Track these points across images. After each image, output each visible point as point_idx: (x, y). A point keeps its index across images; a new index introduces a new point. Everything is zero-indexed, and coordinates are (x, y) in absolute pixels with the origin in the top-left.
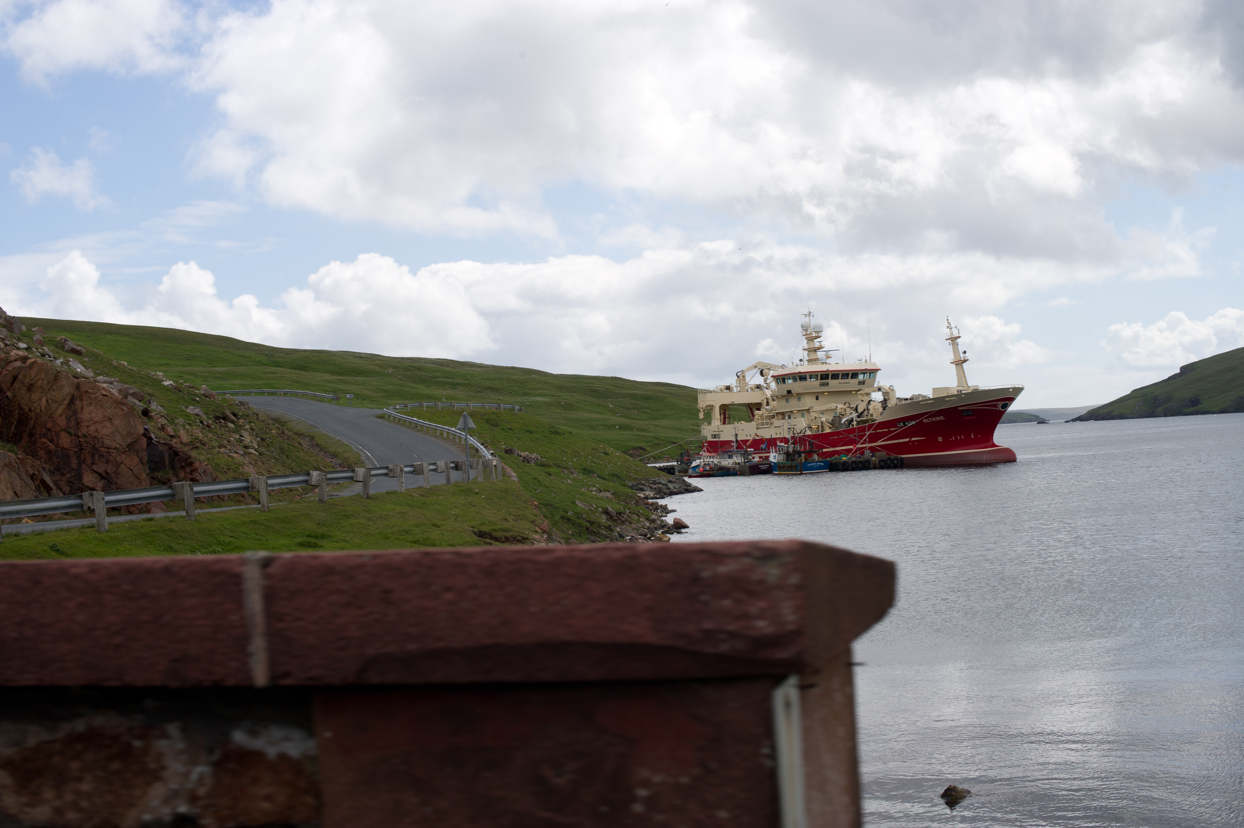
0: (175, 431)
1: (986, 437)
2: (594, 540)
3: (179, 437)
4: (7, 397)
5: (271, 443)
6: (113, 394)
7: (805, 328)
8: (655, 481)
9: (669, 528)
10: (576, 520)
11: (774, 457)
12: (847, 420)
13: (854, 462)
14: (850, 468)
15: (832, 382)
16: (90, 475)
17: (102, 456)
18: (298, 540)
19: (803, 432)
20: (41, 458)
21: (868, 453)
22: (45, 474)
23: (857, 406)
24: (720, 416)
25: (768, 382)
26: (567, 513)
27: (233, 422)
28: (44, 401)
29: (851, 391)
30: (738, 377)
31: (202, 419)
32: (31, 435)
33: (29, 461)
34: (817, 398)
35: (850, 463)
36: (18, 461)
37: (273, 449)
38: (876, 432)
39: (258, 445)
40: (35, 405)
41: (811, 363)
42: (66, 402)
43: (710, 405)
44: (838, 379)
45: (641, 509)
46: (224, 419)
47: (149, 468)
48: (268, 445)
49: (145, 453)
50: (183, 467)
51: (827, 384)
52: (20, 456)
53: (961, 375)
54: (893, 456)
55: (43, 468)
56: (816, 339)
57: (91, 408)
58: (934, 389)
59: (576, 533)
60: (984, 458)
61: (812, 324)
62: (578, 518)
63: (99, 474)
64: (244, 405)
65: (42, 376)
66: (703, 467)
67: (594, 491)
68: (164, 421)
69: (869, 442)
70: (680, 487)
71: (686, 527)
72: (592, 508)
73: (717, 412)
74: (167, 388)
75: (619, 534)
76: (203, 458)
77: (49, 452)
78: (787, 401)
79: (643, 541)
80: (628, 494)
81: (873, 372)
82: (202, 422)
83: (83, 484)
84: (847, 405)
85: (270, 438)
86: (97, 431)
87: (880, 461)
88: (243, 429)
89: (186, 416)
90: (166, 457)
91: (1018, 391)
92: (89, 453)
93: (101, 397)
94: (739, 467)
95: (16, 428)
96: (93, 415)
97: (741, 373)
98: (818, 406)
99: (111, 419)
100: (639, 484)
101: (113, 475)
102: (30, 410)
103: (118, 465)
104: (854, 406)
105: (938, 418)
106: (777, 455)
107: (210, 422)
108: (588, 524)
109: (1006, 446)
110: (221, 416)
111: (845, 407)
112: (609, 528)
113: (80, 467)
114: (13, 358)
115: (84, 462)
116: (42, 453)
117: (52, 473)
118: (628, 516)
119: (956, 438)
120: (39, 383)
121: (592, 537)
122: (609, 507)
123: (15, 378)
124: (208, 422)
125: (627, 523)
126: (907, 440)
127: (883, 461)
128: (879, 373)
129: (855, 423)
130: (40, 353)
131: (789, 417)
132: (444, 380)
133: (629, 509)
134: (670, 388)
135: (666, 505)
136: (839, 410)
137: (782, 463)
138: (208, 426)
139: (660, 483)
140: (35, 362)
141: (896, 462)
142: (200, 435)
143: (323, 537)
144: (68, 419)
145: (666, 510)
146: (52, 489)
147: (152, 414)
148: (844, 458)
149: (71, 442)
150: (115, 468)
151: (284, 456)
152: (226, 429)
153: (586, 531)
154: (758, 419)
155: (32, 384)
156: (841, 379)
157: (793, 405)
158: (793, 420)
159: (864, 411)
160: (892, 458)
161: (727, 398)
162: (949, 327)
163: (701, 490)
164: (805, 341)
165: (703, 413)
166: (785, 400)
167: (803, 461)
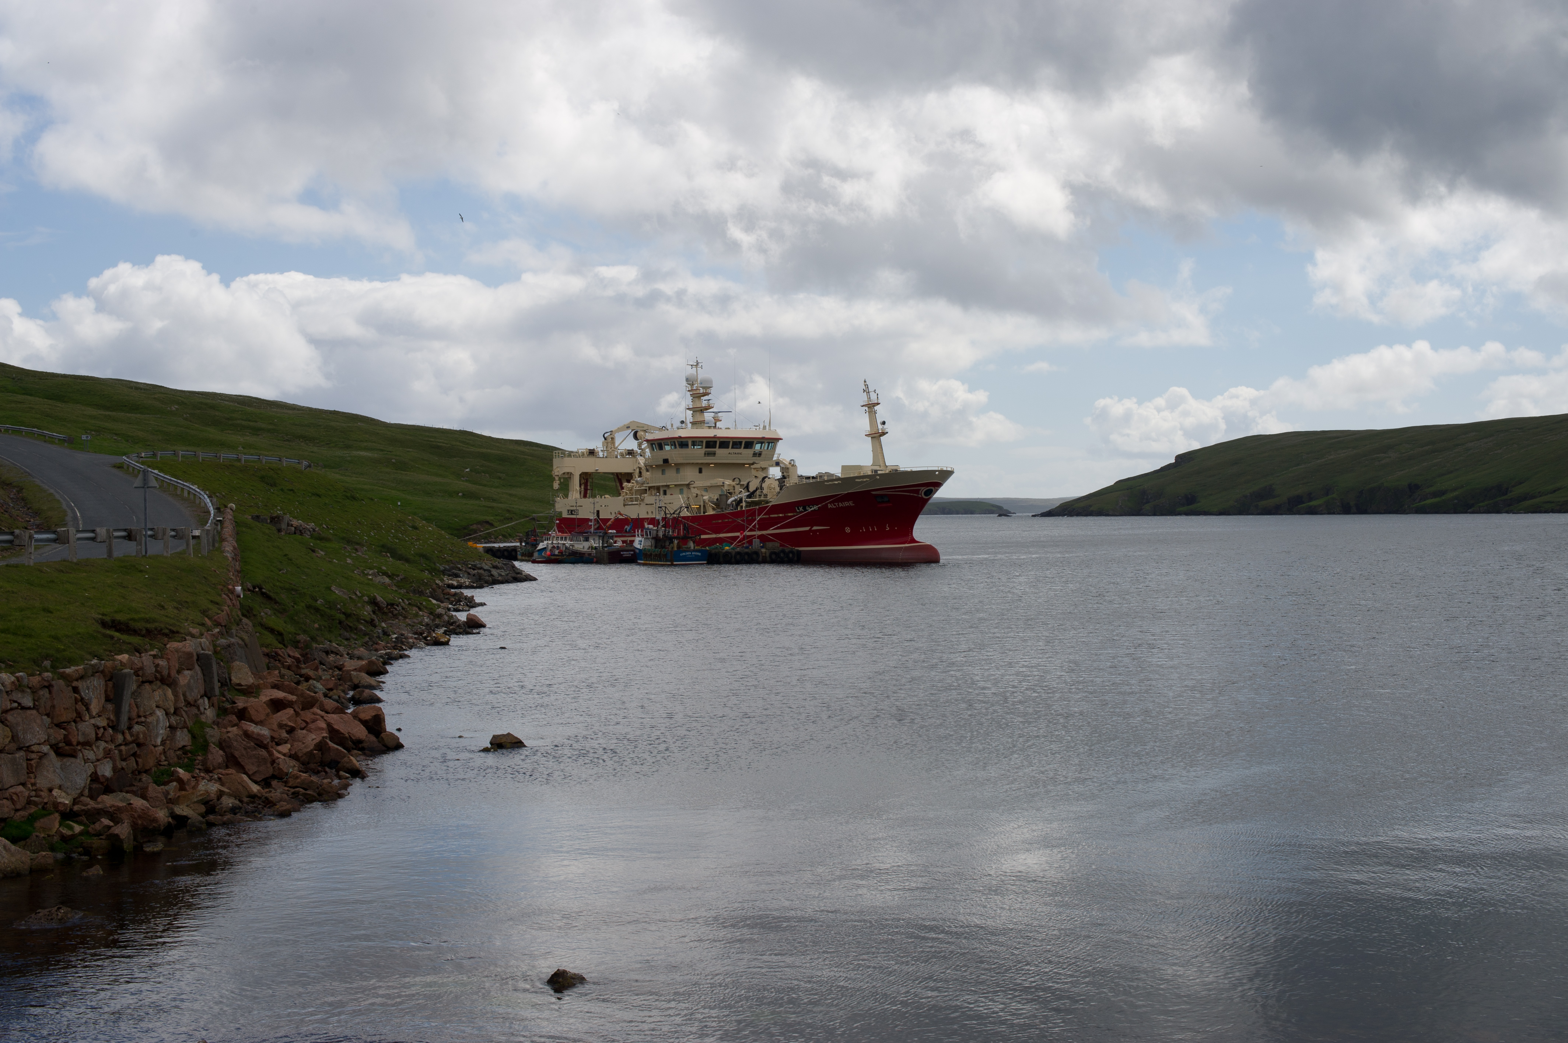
1: (905, 530)
2: (348, 636)
7: (690, 381)
8: (475, 566)
9: (459, 626)
10: (328, 611)
11: (639, 542)
12: (735, 500)
13: (738, 553)
14: (733, 560)
15: (720, 452)
19: (677, 512)
21: (756, 543)
23: (748, 484)
24: (580, 486)
25: (643, 447)
26: (317, 601)
29: (744, 464)
30: (605, 439)
34: (700, 471)
35: (733, 554)
38: (770, 517)
41: (695, 426)
43: (568, 473)
44: (728, 447)
45: (425, 600)
51: (714, 454)
53: (878, 451)
54: (788, 548)
56: (703, 396)
58: (844, 467)
59: (325, 627)
60: (901, 556)
61: (700, 378)
62: (330, 608)
66: (551, 550)
67: (370, 575)
69: (760, 529)
70: (507, 575)
71: (483, 626)
72: (354, 597)
73: (576, 481)
75: (383, 631)
78: (663, 472)
79: (415, 641)
80: (423, 580)
81: (773, 441)
84: (737, 481)
87: (772, 553)
91: (946, 474)
94: (596, 553)
97: (609, 434)
98: (701, 481)
100: (453, 568)
104: (745, 483)
105: (846, 504)
106: (643, 540)
108: (342, 617)
109: (927, 542)
111: (734, 483)
112: (372, 623)
118: (403, 609)
119: (867, 529)
121: (346, 633)
122: (377, 596)
125: (400, 617)
126: (807, 528)
127: (775, 553)
128: (780, 444)
129: (744, 504)
131: (665, 493)
132: (244, 423)
133: (408, 600)
134: (534, 448)
135: (473, 597)
136: (726, 488)
137: (649, 550)
139: (481, 568)
141: (791, 555)
145: (471, 603)
148: (727, 548)
153: (339, 626)
154: (627, 494)
156: (732, 448)
157: (670, 478)
158: (668, 496)
159: (757, 489)
160: (787, 550)
161: (590, 465)
162: (866, 391)
163: (535, 579)
164: (690, 399)
165: (558, 482)
166: (660, 472)
167: (676, 549)
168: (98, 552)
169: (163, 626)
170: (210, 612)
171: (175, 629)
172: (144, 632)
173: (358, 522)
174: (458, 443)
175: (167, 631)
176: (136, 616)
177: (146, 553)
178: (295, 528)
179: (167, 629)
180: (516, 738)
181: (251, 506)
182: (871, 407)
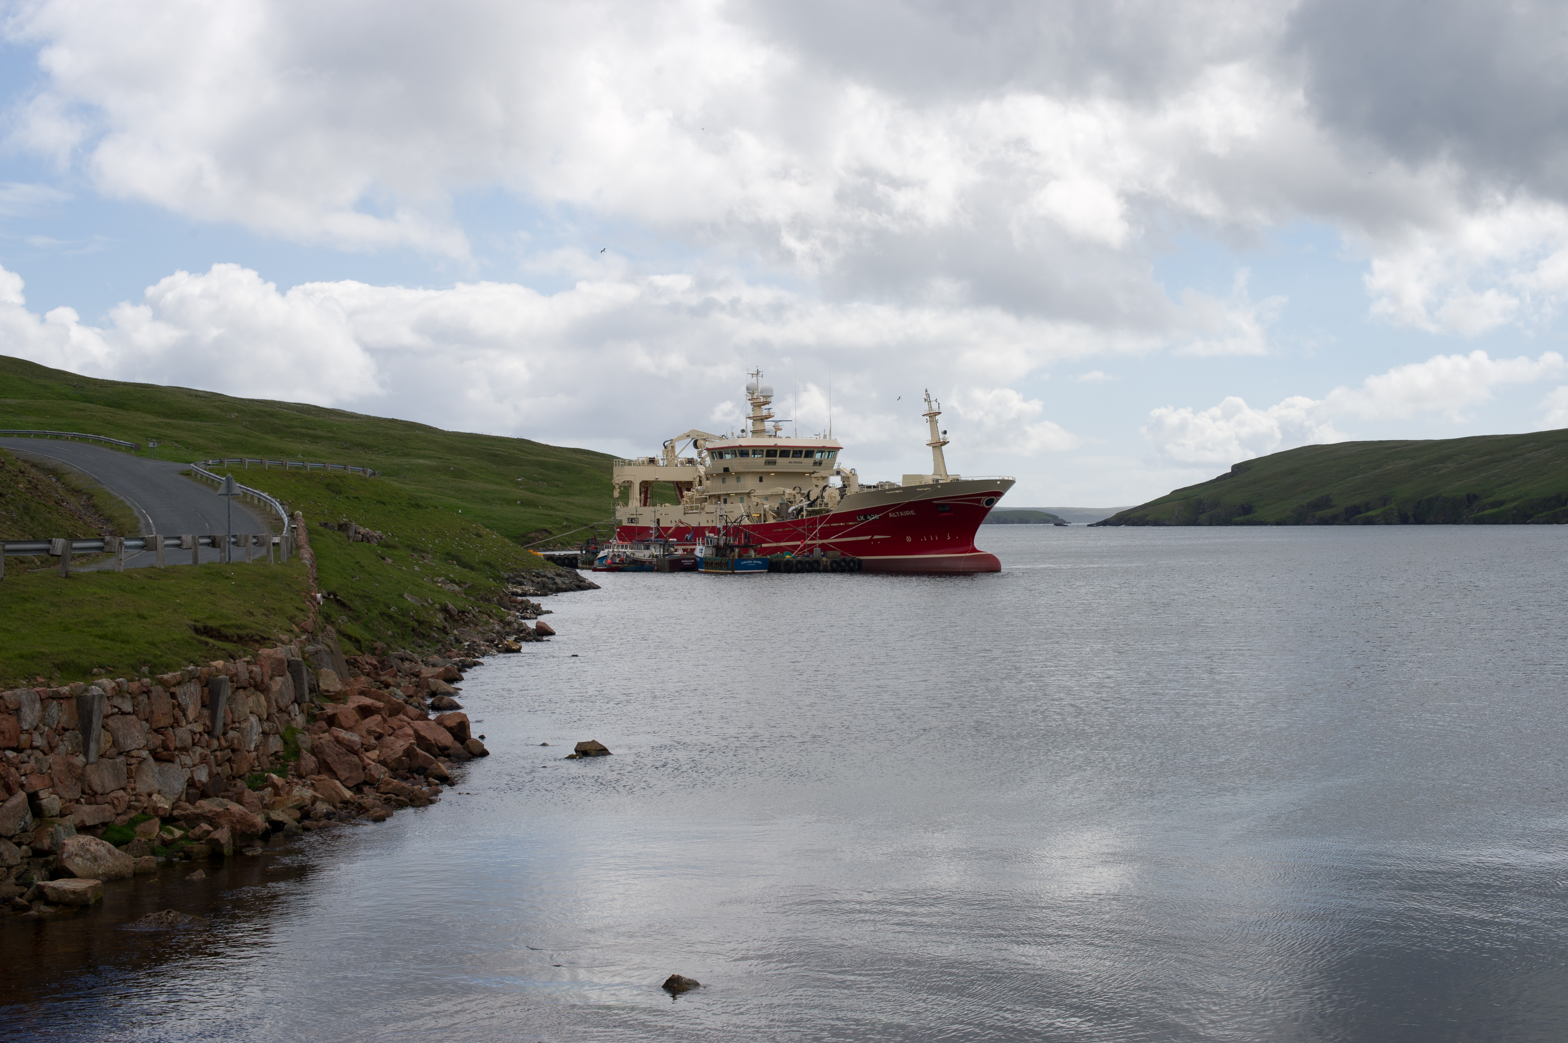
1: (966, 539)
2: (421, 644)
7: (751, 390)
8: (539, 574)
9: (528, 634)
10: (401, 618)
11: (700, 551)
12: (796, 509)
13: (800, 562)
14: (794, 569)
15: (780, 460)
19: (738, 521)
21: (817, 552)
23: (809, 493)
24: (640, 495)
25: (703, 455)
26: (390, 608)
29: (804, 473)
30: (665, 448)
34: (761, 480)
35: (794, 562)
38: (830, 526)
41: (756, 435)
43: (628, 481)
44: (788, 456)
45: (495, 608)
51: (774, 463)
53: (939, 461)
54: (849, 557)
56: (764, 405)
58: (905, 477)
59: (398, 634)
60: (962, 565)
61: (760, 386)
62: (403, 615)
66: (611, 558)
67: (439, 582)
69: (820, 538)
70: (571, 583)
71: (552, 633)
72: (426, 604)
73: (636, 489)
75: (456, 638)
78: (724, 481)
79: (487, 648)
80: (490, 588)
81: (833, 451)
84: (797, 490)
87: (833, 562)
91: (1007, 484)
94: (657, 561)
97: (669, 442)
98: (761, 490)
100: (517, 576)
104: (806, 492)
105: (907, 513)
106: (704, 548)
108: (415, 624)
109: (988, 552)
111: (794, 492)
112: (444, 630)
118: (474, 616)
119: (928, 538)
121: (419, 641)
122: (449, 604)
125: (471, 625)
126: (868, 537)
127: (836, 562)
128: (840, 453)
129: (805, 513)
131: (725, 502)
132: (303, 431)
133: (478, 607)
135: (540, 604)
136: (786, 496)
137: (710, 559)
139: (545, 576)
141: (852, 564)
145: (538, 611)
148: (788, 557)
153: (412, 633)
154: (687, 502)
156: (793, 457)
157: (731, 486)
158: (728, 505)
159: (817, 498)
160: (848, 559)
161: (650, 474)
162: (928, 400)
163: (598, 587)
164: (750, 407)
165: (618, 490)
166: (721, 480)
167: (736, 557)
168: (184, 559)
169: (254, 632)
170: (297, 619)
171: (265, 636)
172: (236, 638)
173: (423, 530)
174: (516, 452)
175: (258, 638)
176: (227, 623)
177: (229, 560)
178: (363, 535)
179: (259, 635)
180: (601, 745)
181: (317, 514)
182: (932, 416)
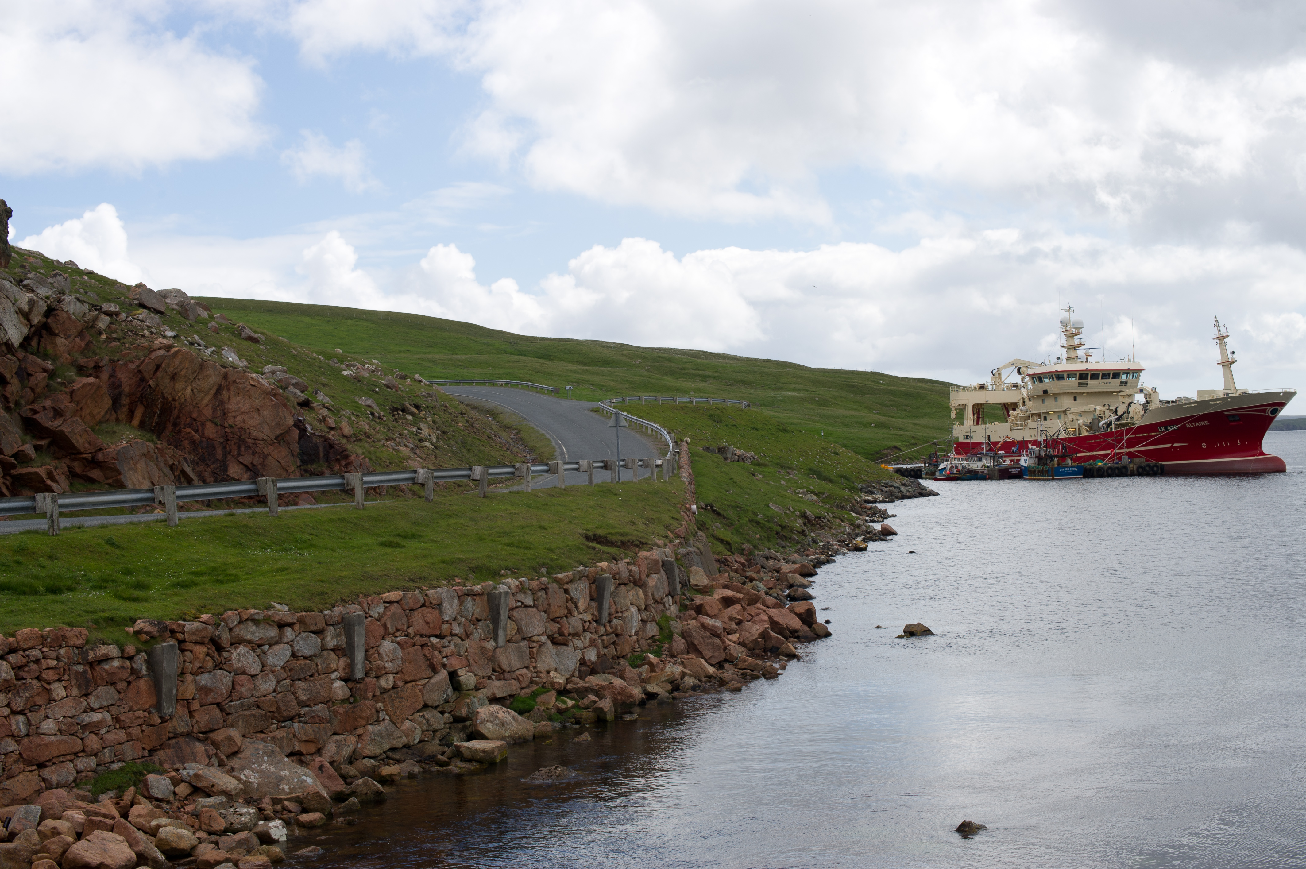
0: (336, 423)
1: (1255, 445)
2: (784, 545)
3: (340, 429)
4: (149, 385)
5: (453, 436)
6: (261, 384)
7: (1064, 324)
8: (887, 484)
9: (875, 534)
10: (767, 524)
11: (1025, 461)
12: (1106, 423)
13: (1110, 468)
14: (1105, 474)
15: (1090, 382)
16: (236, 467)
17: (249, 447)
18: (381, 539)
19: (1056, 435)
20: (185, 449)
21: (1125, 459)
22: (185, 464)
23: (1116, 408)
24: (973, 415)
25: (1026, 380)
26: (757, 516)
27: (412, 414)
28: (189, 390)
29: (1112, 392)
31: (374, 411)
32: (175, 425)
33: (171, 451)
34: (1075, 399)
35: (1105, 469)
36: (156, 451)
37: (452, 443)
38: (1136, 437)
39: (438, 438)
40: (179, 394)
41: (1069, 361)
42: (213, 392)
43: (963, 404)
44: (1098, 378)
45: (846, 513)
46: (403, 411)
47: (301, 460)
48: (449, 438)
49: (296, 445)
50: (338, 460)
51: (1086, 384)
52: (159, 446)
53: (1229, 377)
54: (1153, 462)
55: (185, 459)
56: (1076, 336)
57: (238, 398)
58: (1199, 392)
59: (765, 537)
60: (1251, 467)
61: (1072, 320)
62: (769, 521)
63: (245, 466)
64: (431, 397)
65: (187, 365)
66: (950, 470)
67: (800, 494)
68: (325, 412)
69: (1127, 447)
70: (914, 491)
71: (894, 533)
72: (788, 512)
73: (970, 410)
74: (346, 378)
75: (813, 540)
76: (360, 451)
77: (193, 442)
78: (1043, 401)
79: (839, 548)
80: (844, 497)
81: (1137, 372)
82: (372, 414)
83: (228, 476)
84: (1107, 407)
85: (453, 431)
86: (244, 421)
87: (1138, 468)
88: (422, 422)
89: (356, 407)
90: (321, 449)
91: (1289, 395)
92: (235, 444)
93: (249, 387)
94: (988, 471)
95: (159, 417)
96: (241, 405)
97: (996, 370)
98: (1076, 407)
99: (258, 410)
100: (869, 486)
101: (259, 467)
102: (174, 400)
103: (265, 457)
104: (1114, 408)
105: (1202, 423)
106: (1028, 458)
107: (382, 414)
108: (779, 528)
109: (1274, 455)
110: (399, 407)
111: (1104, 409)
112: (803, 533)
113: (226, 458)
114: (157, 347)
115: (230, 453)
116: (186, 443)
117: (195, 463)
118: (828, 521)
119: (1221, 444)
120: (183, 373)
121: (782, 542)
122: (807, 511)
123: (158, 367)
124: (379, 414)
125: (826, 528)
126: (1169, 445)
127: (1141, 467)
128: (1143, 374)
129: (1113, 426)
130: (188, 341)
131: (1045, 419)
132: (694, 372)
133: (832, 513)
135: (886, 510)
136: (1097, 413)
137: (1033, 468)
138: (380, 418)
139: (892, 486)
140: (179, 351)
141: (1155, 469)
142: (367, 427)
143: (413, 536)
144: (214, 410)
145: (884, 515)
146: (192, 480)
147: (314, 405)
148: (1100, 464)
149: (217, 432)
150: (262, 460)
151: (465, 451)
152: (404, 421)
153: (776, 536)
154: (1013, 420)
155: (176, 373)
156: (1102, 379)
157: (1050, 406)
158: (1048, 421)
159: (1124, 413)
160: (1152, 464)
161: (981, 397)
162: (1217, 325)
163: (937, 494)
164: (1064, 338)
165: (955, 412)
166: (1041, 401)
167: (1056, 466)
168: (581, 480)
169: (634, 538)
170: (672, 526)
171: (644, 541)
172: (620, 543)
173: (790, 450)
174: (870, 383)
175: (637, 543)
176: (613, 531)
177: (619, 480)
178: (738, 456)
179: (638, 541)
180: (925, 627)
181: (702, 439)
182: (1221, 339)
